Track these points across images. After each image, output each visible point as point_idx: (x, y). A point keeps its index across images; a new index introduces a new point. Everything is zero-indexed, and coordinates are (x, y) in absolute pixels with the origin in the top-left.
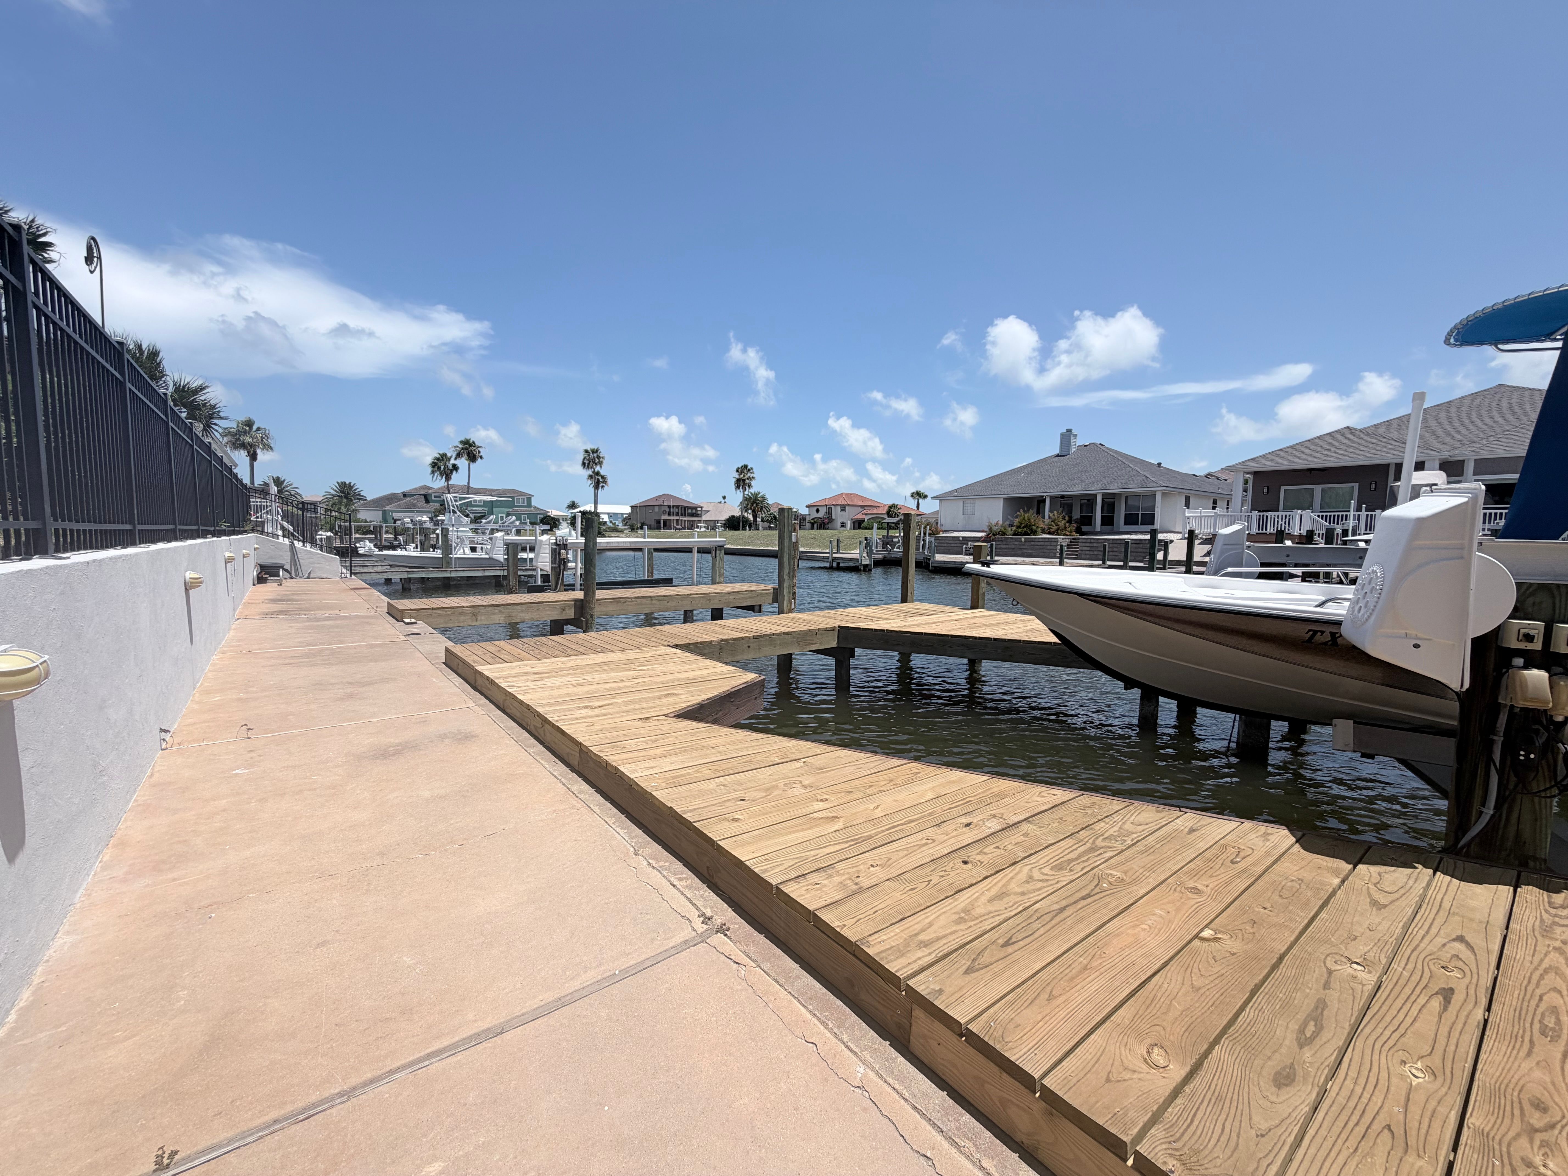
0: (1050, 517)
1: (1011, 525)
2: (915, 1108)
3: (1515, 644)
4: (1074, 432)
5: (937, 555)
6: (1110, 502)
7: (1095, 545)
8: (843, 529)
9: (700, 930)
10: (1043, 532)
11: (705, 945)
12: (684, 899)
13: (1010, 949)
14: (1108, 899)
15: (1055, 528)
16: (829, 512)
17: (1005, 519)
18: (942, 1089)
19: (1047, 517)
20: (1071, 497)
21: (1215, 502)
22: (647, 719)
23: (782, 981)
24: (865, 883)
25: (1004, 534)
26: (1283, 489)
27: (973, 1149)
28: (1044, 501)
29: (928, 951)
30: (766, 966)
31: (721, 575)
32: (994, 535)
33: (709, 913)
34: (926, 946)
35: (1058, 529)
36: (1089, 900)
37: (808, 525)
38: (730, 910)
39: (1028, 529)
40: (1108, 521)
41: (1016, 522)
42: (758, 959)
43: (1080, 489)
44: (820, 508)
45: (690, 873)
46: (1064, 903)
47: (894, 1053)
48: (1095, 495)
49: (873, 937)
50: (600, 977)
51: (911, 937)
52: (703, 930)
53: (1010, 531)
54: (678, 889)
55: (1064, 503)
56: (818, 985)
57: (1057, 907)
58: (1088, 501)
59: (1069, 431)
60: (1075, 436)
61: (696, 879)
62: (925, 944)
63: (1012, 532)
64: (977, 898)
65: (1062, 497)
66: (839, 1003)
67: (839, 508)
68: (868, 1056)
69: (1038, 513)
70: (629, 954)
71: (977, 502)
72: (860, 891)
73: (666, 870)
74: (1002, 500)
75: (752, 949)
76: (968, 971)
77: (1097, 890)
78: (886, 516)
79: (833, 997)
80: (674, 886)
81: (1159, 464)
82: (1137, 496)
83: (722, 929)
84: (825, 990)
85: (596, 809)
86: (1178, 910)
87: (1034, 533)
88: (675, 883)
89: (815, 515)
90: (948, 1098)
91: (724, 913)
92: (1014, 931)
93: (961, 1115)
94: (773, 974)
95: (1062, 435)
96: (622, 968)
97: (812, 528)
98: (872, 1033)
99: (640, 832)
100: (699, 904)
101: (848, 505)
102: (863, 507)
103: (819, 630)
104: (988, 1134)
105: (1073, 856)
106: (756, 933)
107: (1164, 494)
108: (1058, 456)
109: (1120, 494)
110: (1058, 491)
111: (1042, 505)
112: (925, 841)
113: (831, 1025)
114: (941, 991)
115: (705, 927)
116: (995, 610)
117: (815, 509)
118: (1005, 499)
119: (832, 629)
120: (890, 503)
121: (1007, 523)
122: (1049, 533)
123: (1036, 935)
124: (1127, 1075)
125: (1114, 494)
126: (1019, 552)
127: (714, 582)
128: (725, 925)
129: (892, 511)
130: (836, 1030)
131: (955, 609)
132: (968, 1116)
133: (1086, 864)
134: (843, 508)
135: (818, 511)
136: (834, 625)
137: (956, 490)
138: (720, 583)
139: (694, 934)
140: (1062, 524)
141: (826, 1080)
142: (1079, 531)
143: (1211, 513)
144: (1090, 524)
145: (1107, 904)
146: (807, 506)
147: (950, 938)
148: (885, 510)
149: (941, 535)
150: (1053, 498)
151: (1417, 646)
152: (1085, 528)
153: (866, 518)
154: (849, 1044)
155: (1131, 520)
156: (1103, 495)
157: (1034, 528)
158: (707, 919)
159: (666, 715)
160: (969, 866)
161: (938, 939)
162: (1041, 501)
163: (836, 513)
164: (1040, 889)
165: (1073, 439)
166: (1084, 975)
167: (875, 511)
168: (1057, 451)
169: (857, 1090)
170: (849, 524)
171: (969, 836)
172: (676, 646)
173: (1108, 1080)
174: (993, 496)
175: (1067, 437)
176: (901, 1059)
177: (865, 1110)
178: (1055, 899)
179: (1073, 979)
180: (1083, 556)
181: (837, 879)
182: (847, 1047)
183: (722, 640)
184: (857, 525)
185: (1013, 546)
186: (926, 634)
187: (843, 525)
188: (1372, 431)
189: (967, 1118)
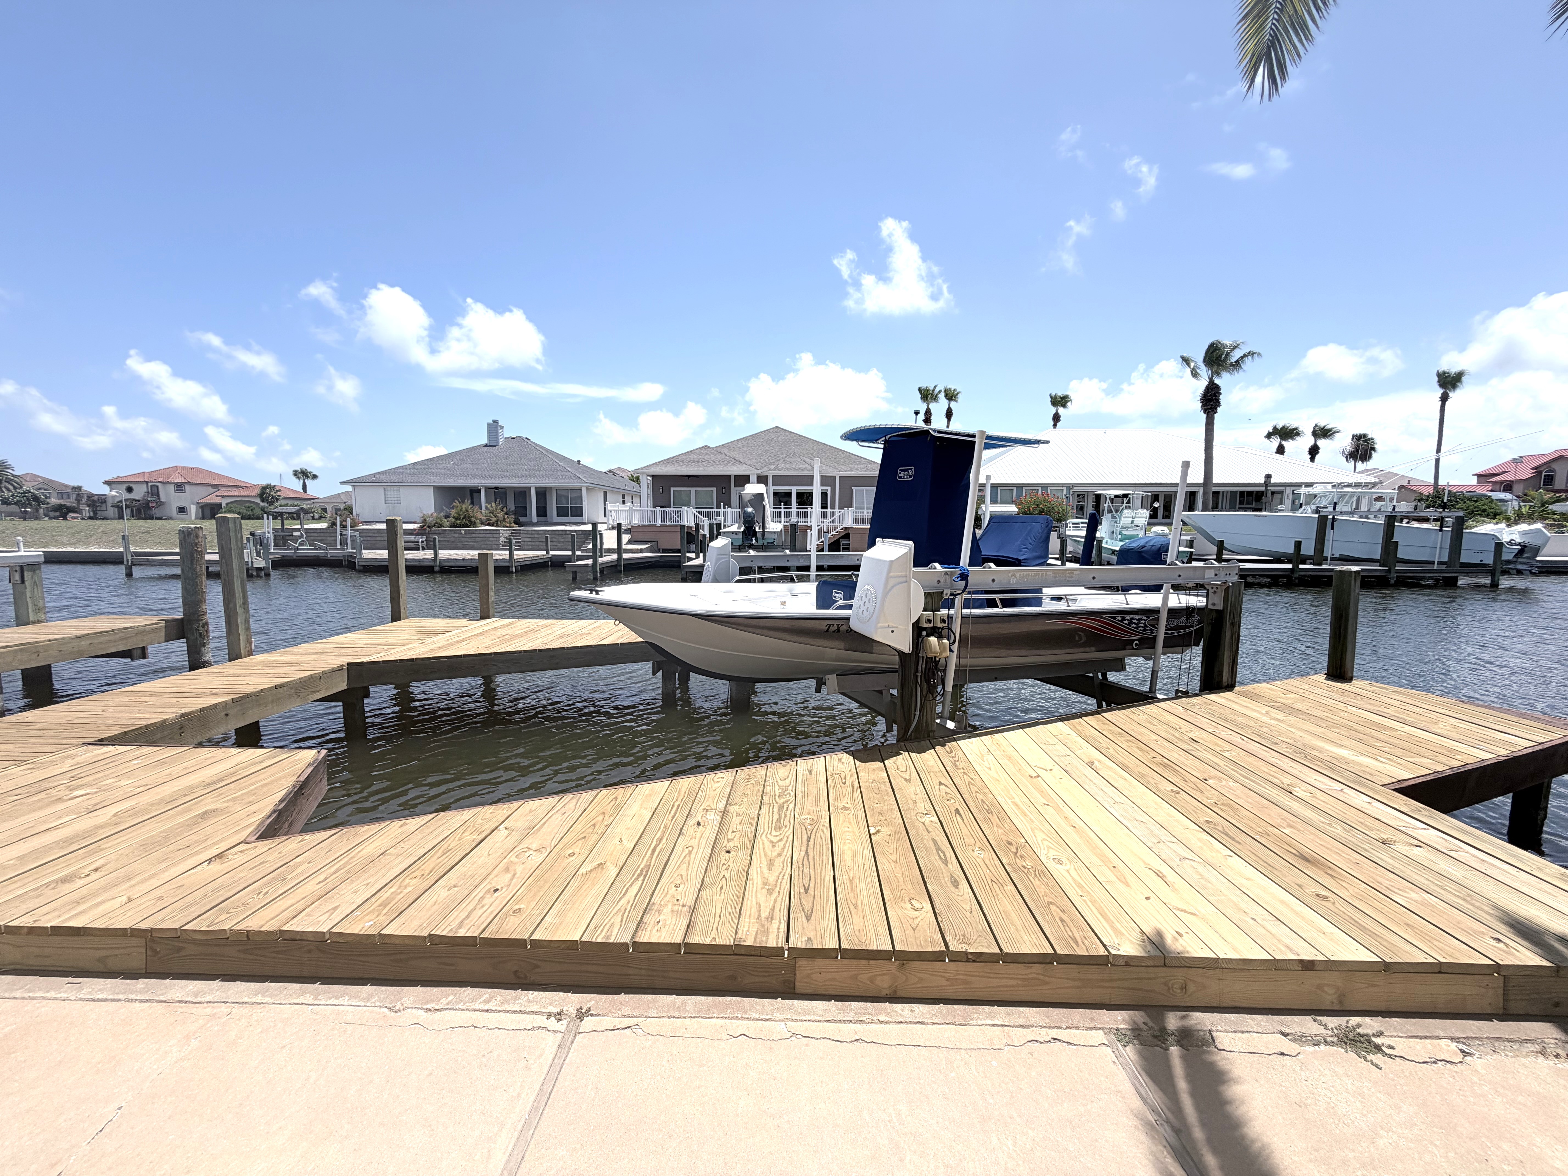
0: (486, 508)
1: (447, 517)
2: (828, 1021)
3: (925, 625)
4: (500, 423)
5: (364, 551)
6: (542, 493)
7: (536, 536)
8: (182, 516)
9: (563, 1029)
10: (483, 524)
11: (581, 1035)
12: (513, 1015)
13: (811, 891)
14: (818, 835)
15: (494, 519)
16: (154, 491)
17: (438, 509)
18: (830, 1000)
19: (483, 508)
20: (505, 488)
21: (624, 497)
22: (220, 856)
23: (677, 1014)
24: (690, 901)
25: (441, 526)
26: (672, 489)
27: (870, 1017)
28: (479, 491)
29: (777, 921)
30: (652, 1013)
31: (38, 610)
32: (429, 527)
33: (555, 1010)
34: (772, 919)
35: (497, 521)
36: (812, 839)
37: (112, 512)
38: (570, 994)
39: (467, 521)
40: (542, 512)
41: (453, 512)
42: (641, 1013)
43: (514, 481)
44: (133, 486)
45: (490, 990)
46: (804, 849)
47: (790, 1002)
48: (530, 488)
49: (740, 932)
50: (516, 1134)
51: (758, 918)
52: (565, 1026)
53: (446, 522)
54: (494, 1011)
55: (498, 493)
56: (703, 998)
57: (803, 853)
58: (522, 494)
59: (495, 422)
60: (502, 427)
61: (503, 991)
62: (771, 918)
63: (448, 524)
64: (762, 872)
65: (497, 488)
66: (729, 998)
67: (172, 488)
68: (778, 1015)
69: (472, 503)
70: (519, 1095)
71: (402, 490)
72: (693, 910)
73: (459, 1003)
74: (432, 490)
75: (627, 1011)
76: (808, 918)
77: (809, 833)
78: (258, 500)
79: (721, 998)
80: (487, 1011)
81: (579, 461)
82: (566, 490)
83: (581, 1015)
84: (711, 998)
85: (259, 999)
86: (850, 823)
87: (474, 524)
88: (486, 1007)
89: (126, 496)
90: (837, 1003)
91: (571, 1001)
92: (801, 880)
93: (850, 1005)
94: (665, 1014)
95: (489, 425)
96: (528, 1109)
97: (121, 517)
98: (766, 1000)
99: (368, 989)
100: (535, 1008)
101: (189, 483)
102: (214, 486)
103: (324, 673)
104: (869, 1004)
105: (776, 817)
106: (616, 997)
107: (588, 489)
108: (486, 446)
109: (551, 488)
110: (493, 482)
111: (475, 495)
112: (687, 851)
113: (740, 1016)
114: (809, 939)
115: (564, 1022)
116: (508, 618)
117: (125, 486)
118: (437, 489)
119: (340, 669)
120: (264, 483)
121: (442, 514)
122: (489, 525)
123: (812, 876)
124: (917, 921)
125: (545, 487)
126: (459, 544)
127: (21, 621)
128: (581, 1008)
129: (267, 494)
130: (745, 1016)
131: (463, 622)
132: (853, 1003)
133: (788, 818)
134: (179, 487)
135: (130, 490)
136: (341, 664)
137: (374, 475)
138: (39, 622)
139: (560, 1035)
140: (501, 515)
141: (771, 1048)
142: (517, 522)
143: (622, 507)
144: (525, 515)
145: (821, 838)
146: (106, 483)
147: (778, 905)
148: (256, 492)
149: (361, 527)
150: (488, 489)
151: (893, 631)
152: (522, 519)
153: (224, 502)
154: (762, 1017)
155: (562, 511)
156: (536, 488)
157: (473, 519)
158: (559, 1016)
159: (245, 842)
160: (732, 853)
161: (773, 909)
162: (474, 492)
163: (168, 494)
164: (784, 847)
165: (500, 431)
166: (854, 885)
167: (239, 493)
168: (485, 441)
169: (792, 1039)
170: (193, 510)
171: (709, 832)
172: (101, 742)
173: (914, 929)
174: (418, 485)
175: (494, 428)
176: (796, 1002)
177: (807, 1045)
178: (798, 849)
179: (852, 889)
180: (526, 547)
181: (667, 910)
182: (762, 1020)
183: (183, 715)
184: (208, 512)
185: (452, 539)
186: (465, 656)
187: (182, 510)
188: (719, 449)
189: (854, 1005)
